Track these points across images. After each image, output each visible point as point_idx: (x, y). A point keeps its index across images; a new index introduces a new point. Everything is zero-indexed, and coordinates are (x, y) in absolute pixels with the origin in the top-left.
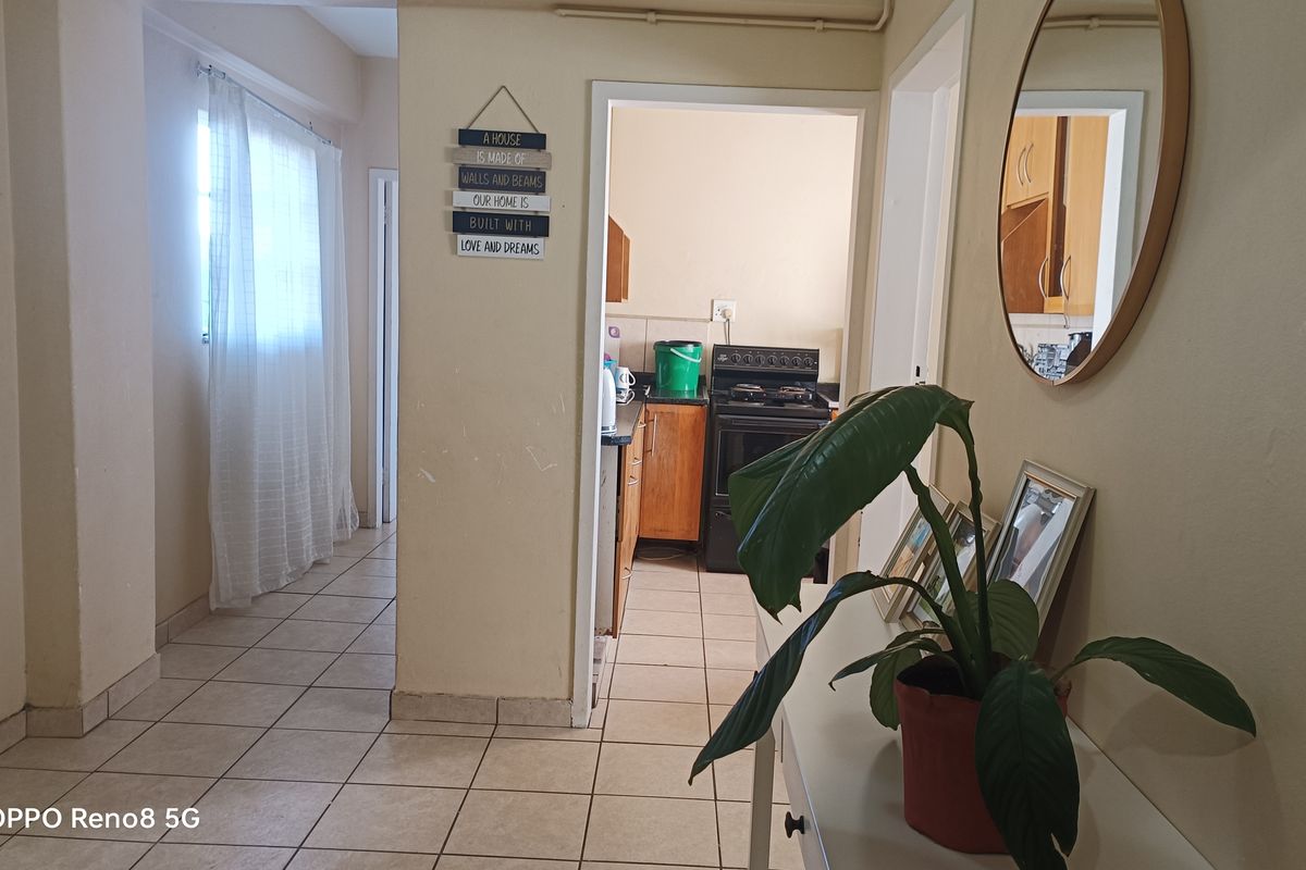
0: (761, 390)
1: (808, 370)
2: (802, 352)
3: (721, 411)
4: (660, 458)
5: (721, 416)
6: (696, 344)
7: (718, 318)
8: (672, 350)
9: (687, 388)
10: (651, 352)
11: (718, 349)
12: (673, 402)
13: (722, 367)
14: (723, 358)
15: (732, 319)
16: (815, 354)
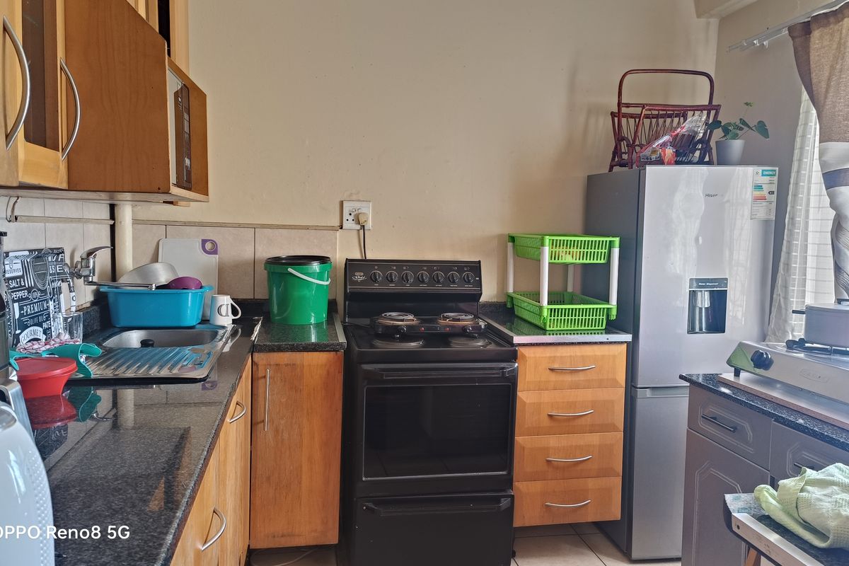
0: (415, 322)
1: (468, 288)
2: (460, 266)
3: (365, 358)
4: (277, 431)
5: (366, 367)
6: (323, 260)
7: (349, 224)
8: (290, 270)
9: (313, 321)
10: (262, 273)
11: (351, 265)
12: (294, 349)
13: (358, 288)
14: (359, 277)
15: (369, 225)
16: (475, 268)
